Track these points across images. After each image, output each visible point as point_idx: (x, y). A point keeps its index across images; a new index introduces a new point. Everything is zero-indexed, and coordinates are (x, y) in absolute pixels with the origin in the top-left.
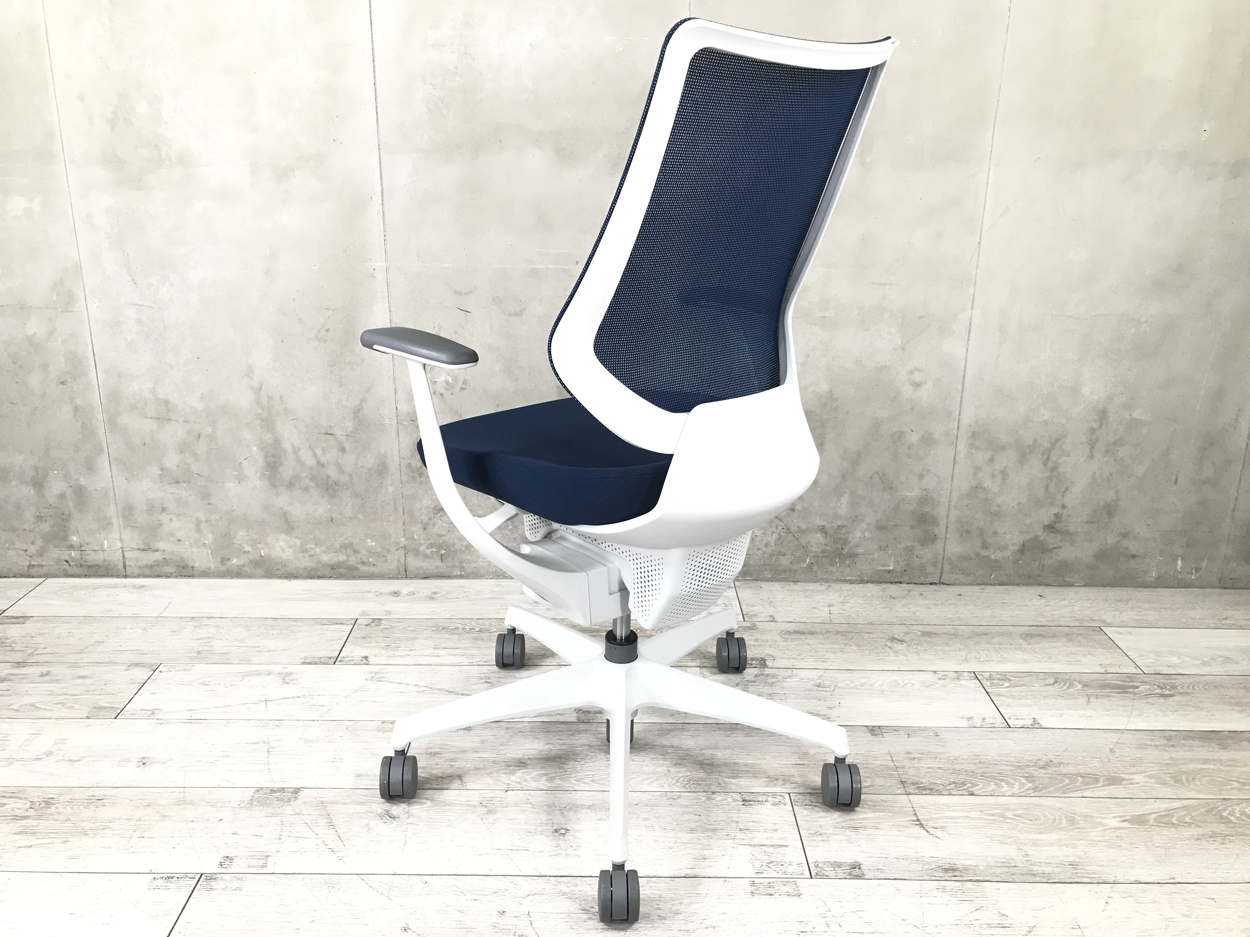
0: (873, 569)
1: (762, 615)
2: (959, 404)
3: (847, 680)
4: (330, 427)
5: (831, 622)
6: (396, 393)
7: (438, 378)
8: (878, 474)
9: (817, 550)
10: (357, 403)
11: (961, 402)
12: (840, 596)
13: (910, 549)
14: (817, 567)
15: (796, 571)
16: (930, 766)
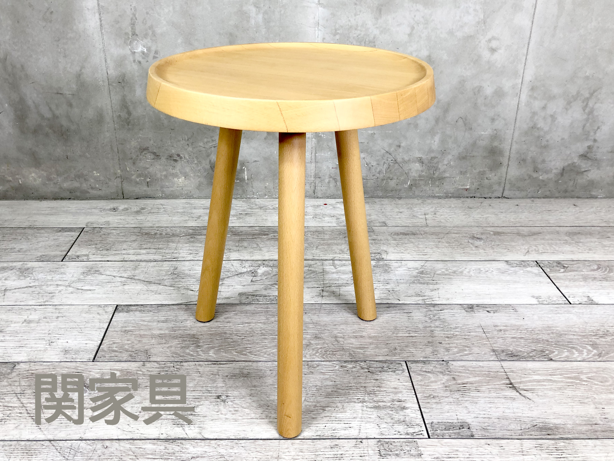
0: (455, 188)
1: (377, 221)
2: (523, 65)
3: (442, 269)
4: (60, 88)
5: (427, 226)
6: (106, 62)
7: (137, 49)
8: (462, 118)
9: (416, 175)
10: (78, 69)
11: (525, 62)
12: (432, 207)
13: (482, 173)
14: (415, 188)
15: (400, 190)
16: (513, 336)
